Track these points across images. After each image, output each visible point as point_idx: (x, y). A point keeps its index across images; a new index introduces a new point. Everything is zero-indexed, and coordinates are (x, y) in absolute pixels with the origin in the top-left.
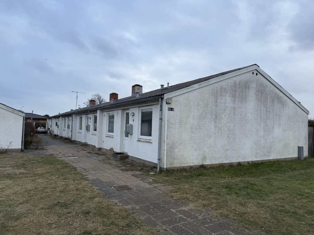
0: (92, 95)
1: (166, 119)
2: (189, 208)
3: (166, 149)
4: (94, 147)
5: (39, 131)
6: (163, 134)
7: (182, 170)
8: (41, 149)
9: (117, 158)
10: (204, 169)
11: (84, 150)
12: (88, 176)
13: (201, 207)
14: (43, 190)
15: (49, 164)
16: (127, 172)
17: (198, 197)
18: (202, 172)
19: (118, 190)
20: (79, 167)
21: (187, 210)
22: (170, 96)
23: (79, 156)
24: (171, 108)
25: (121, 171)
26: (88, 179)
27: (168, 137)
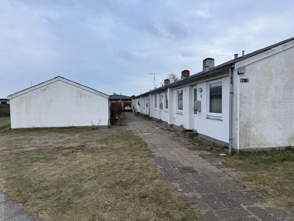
0: (167, 75)
1: (238, 93)
2: (267, 207)
3: (239, 128)
4: (167, 124)
5: (126, 110)
6: (235, 110)
7: (260, 152)
8: (124, 125)
9: (186, 135)
10: (291, 152)
11: (158, 127)
12: (155, 154)
13: (286, 206)
14: (112, 167)
15: (126, 139)
16: (194, 152)
17: (282, 191)
18: (289, 156)
19: (181, 172)
20: (150, 143)
21: (264, 208)
22: (242, 65)
23: (152, 132)
24: (245, 79)
25: (188, 150)
26: (154, 156)
27: (241, 113)
